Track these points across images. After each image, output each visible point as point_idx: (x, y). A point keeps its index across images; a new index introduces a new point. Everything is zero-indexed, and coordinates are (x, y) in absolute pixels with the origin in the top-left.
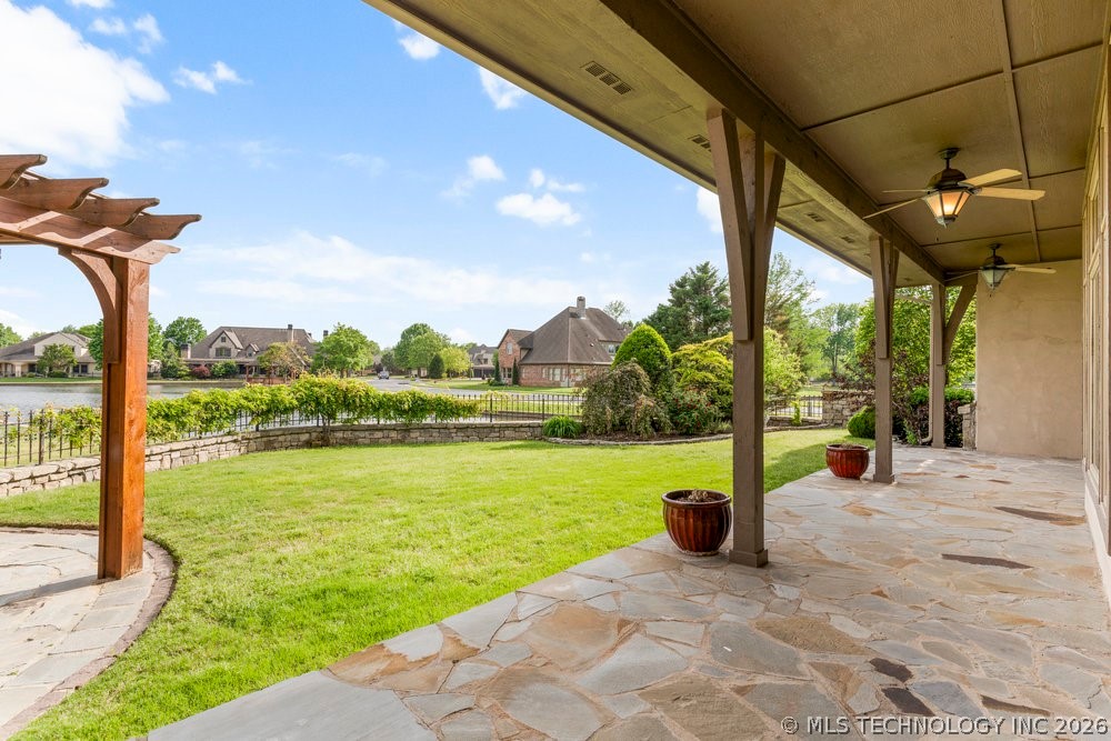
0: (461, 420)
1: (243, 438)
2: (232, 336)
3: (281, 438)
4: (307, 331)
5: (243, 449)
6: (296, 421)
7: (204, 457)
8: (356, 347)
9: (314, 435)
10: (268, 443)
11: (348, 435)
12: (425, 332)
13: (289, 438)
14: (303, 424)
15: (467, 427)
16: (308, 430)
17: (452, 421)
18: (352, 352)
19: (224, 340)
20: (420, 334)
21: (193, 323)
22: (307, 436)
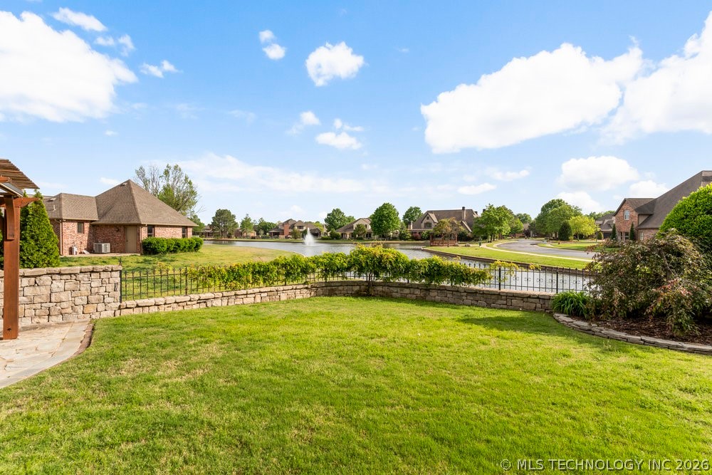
0: (472, 286)
1: (312, 287)
2: (433, 216)
3: (340, 288)
4: (474, 210)
5: (313, 293)
6: (351, 276)
7: (284, 297)
8: (501, 219)
9: (362, 287)
10: (330, 290)
11: (385, 289)
12: (560, 205)
13: (346, 288)
14: (357, 279)
15: (476, 292)
16: (359, 283)
17: (464, 285)
18: (499, 223)
19: (428, 218)
20: (555, 207)
21: (417, 210)
22: (358, 287)
